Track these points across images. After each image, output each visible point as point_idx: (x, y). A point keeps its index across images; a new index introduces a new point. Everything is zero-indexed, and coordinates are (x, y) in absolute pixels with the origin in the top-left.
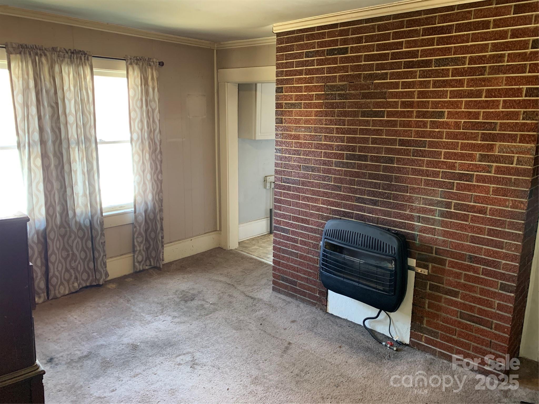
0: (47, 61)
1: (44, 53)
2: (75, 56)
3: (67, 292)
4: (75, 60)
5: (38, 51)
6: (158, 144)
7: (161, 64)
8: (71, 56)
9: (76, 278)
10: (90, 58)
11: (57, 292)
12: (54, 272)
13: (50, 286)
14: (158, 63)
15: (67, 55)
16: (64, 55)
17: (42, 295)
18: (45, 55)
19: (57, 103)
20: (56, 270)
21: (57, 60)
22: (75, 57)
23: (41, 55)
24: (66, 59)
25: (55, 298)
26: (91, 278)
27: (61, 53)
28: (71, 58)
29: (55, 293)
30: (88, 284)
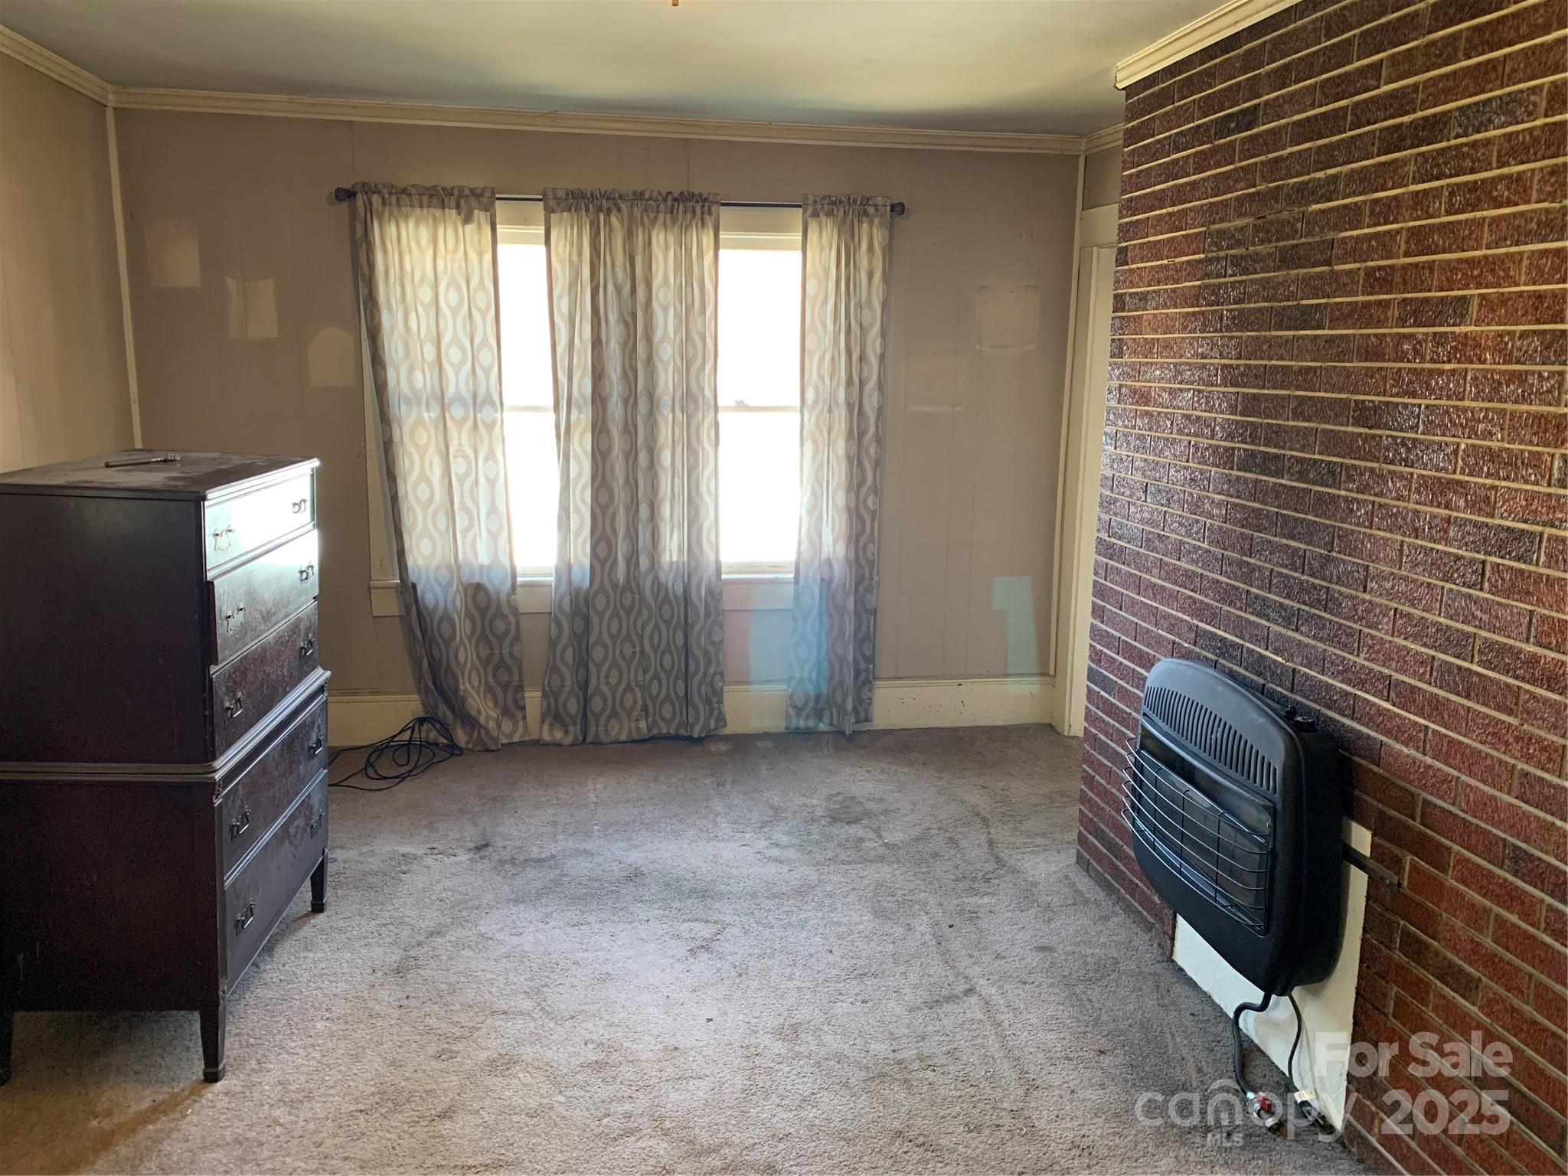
0: (622, 222)
1: (615, 204)
2: (681, 206)
3: (623, 737)
4: (681, 214)
5: (604, 202)
6: (872, 416)
7: (898, 209)
8: (673, 206)
9: (645, 709)
10: (714, 208)
11: (601, 729)
12: (598, 684)
13: (589, 715)
14: (889, 208)
15: (662, 206)
16: (658, 206)
17: (571, 728)
18: (619, 210)
19: (634, 315)
20: (602, 681)
21: (642, 218)
22: (680, 210)
23: (609, 210)
24: (661, 216)
25: (597, 743)
26: (678, 718)
27: (651, 202)
28: (672, 212)
29: (597, 731)
30: (672, 731)
